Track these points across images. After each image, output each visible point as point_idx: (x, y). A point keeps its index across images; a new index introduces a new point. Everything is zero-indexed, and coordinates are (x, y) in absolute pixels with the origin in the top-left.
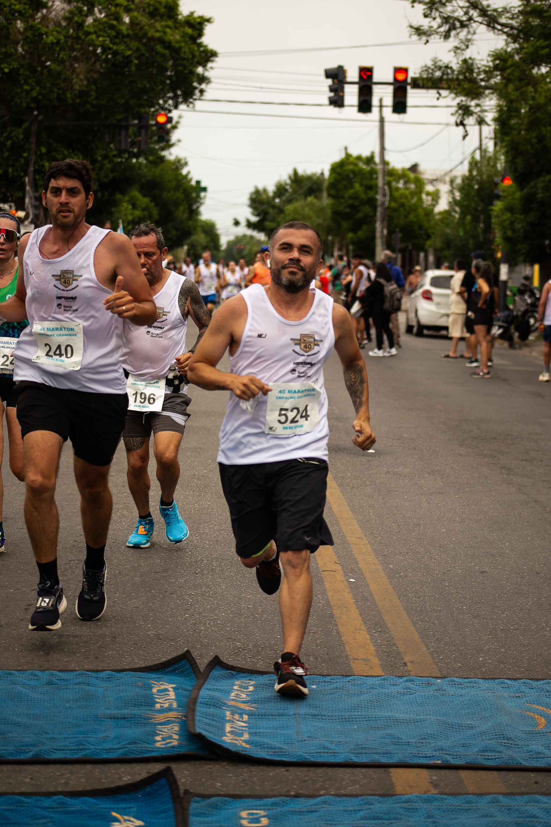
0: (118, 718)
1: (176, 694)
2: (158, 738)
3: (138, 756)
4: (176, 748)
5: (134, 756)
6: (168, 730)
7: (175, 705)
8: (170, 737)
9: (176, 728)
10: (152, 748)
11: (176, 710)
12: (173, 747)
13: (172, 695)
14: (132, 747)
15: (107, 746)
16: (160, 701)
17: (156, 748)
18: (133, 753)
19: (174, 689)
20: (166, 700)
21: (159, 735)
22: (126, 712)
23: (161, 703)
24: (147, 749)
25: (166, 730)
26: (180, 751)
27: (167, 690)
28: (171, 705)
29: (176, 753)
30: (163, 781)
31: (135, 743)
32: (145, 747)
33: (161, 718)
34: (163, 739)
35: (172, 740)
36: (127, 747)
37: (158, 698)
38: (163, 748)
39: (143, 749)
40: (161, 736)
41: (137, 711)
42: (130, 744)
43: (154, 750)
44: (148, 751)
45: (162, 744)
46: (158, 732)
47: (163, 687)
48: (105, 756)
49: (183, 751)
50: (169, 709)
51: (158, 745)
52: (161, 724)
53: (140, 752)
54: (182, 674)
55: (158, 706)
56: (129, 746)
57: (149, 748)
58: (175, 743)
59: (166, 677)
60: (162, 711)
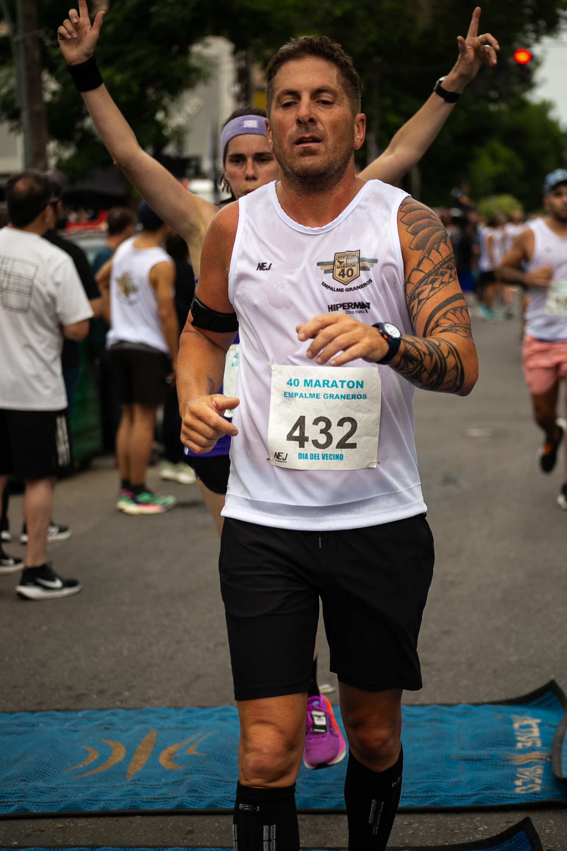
0: (473, 760)
1: (541, 732)
2: (518, 783)
3: (494, 804)
4: (539, 795)
5: (489, 804)
6: (530, 773)
7: (539, 744)
8: (532, 782)
9: (540, 771)
10: (511, 795)
11: (539, 749)
12: (535, 793)
13: (536, 732)
14: (488, 793)
15: (460, 792)
16: (522, 739)
17: (515, 795)
18: (489, 801)
19: (540, 725)
20: (529, 738)
21: (519, 778)
22: (482, 753)
23: (523, 742)
24: (505, 795)
25: (527, 774)
26: (543, 798)
27: (529, 726)
28: (534, 743)
29: (538, 800)
30: (522, 834)
31: (491, 788)
32: (503, 794)
33: (521, 759)
34: (524, 784)
35: (534, 785)
36: (482, 794)
37: (521, 736)
38: (523, 795)
39: (501, 795)
40: (521, 780)
41: (494, 751)
42: (486, 789)
43: (513, 796)
44: (506, 798)
45: (522, 790)
46: (518, 775)
47: (525, 722)
48: (457, 804)
49: (545, 798)
50: (532, 749)
51: (518, 790)
52: (523, 766)
53: (497, 800)
54: (549, 707)
55: (519, 745)
56: (484, 792)
57: (507, 794)
58: (538, 789)
59: (529, 711)
60: (525, 750)
